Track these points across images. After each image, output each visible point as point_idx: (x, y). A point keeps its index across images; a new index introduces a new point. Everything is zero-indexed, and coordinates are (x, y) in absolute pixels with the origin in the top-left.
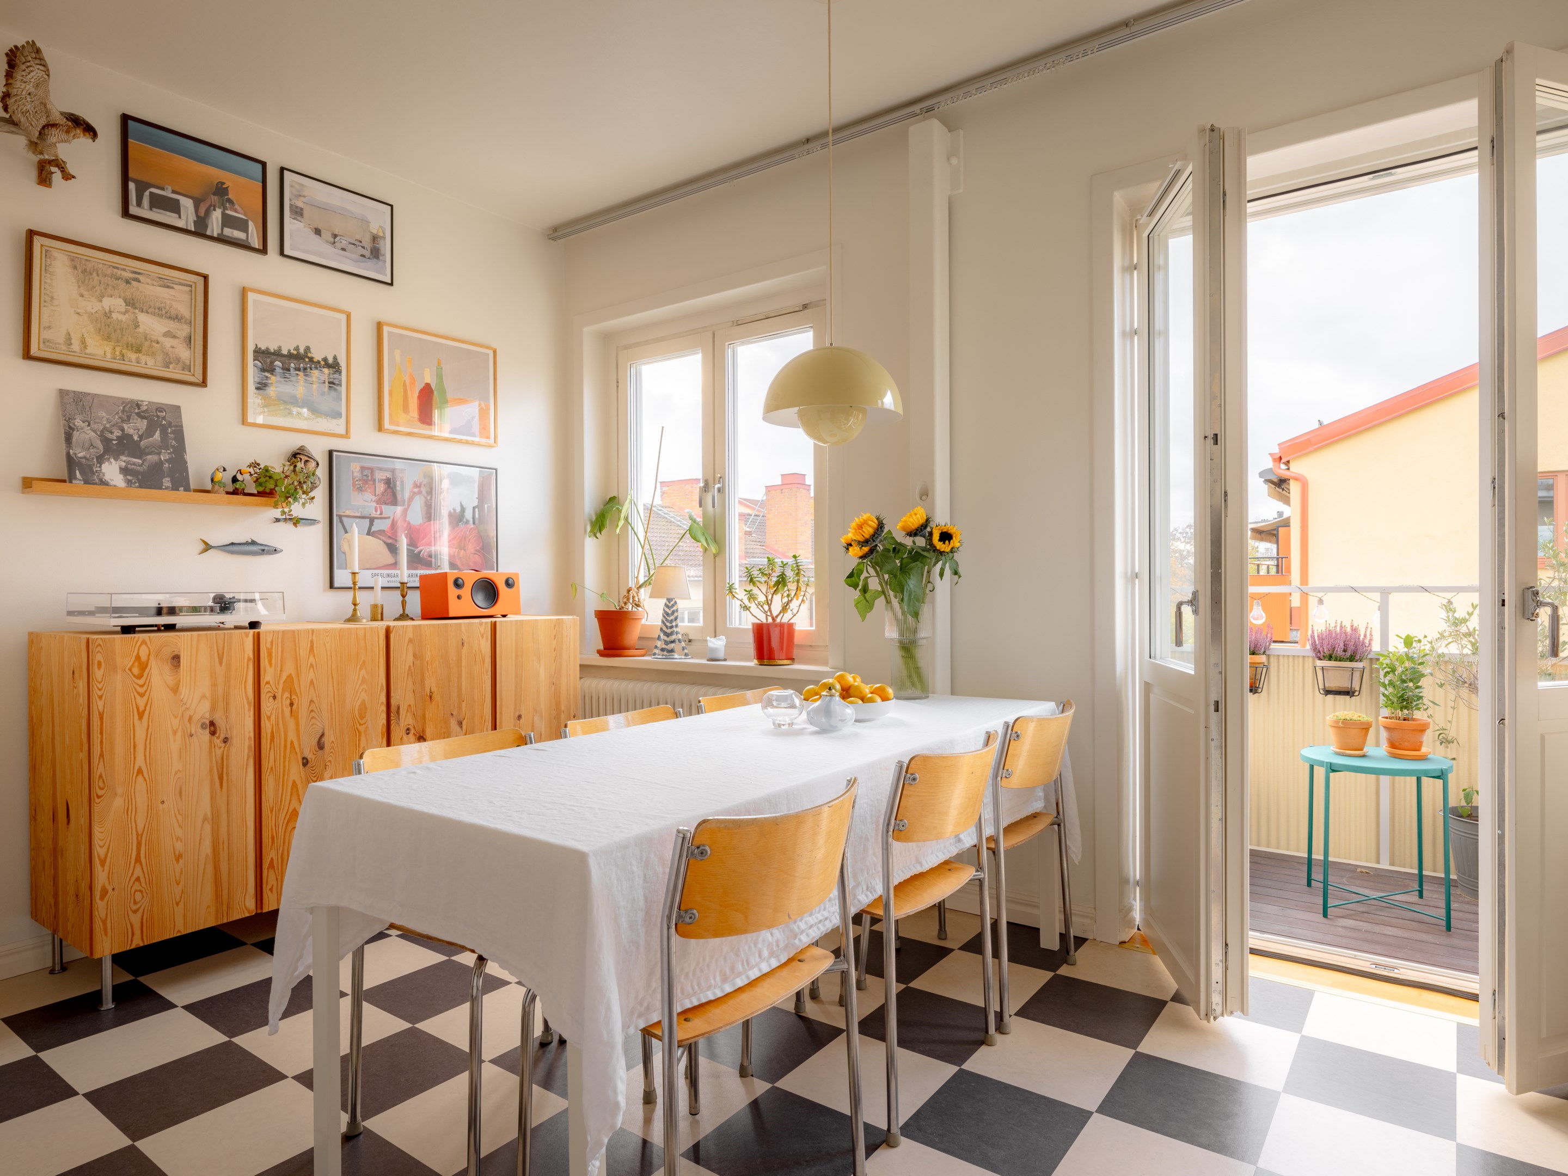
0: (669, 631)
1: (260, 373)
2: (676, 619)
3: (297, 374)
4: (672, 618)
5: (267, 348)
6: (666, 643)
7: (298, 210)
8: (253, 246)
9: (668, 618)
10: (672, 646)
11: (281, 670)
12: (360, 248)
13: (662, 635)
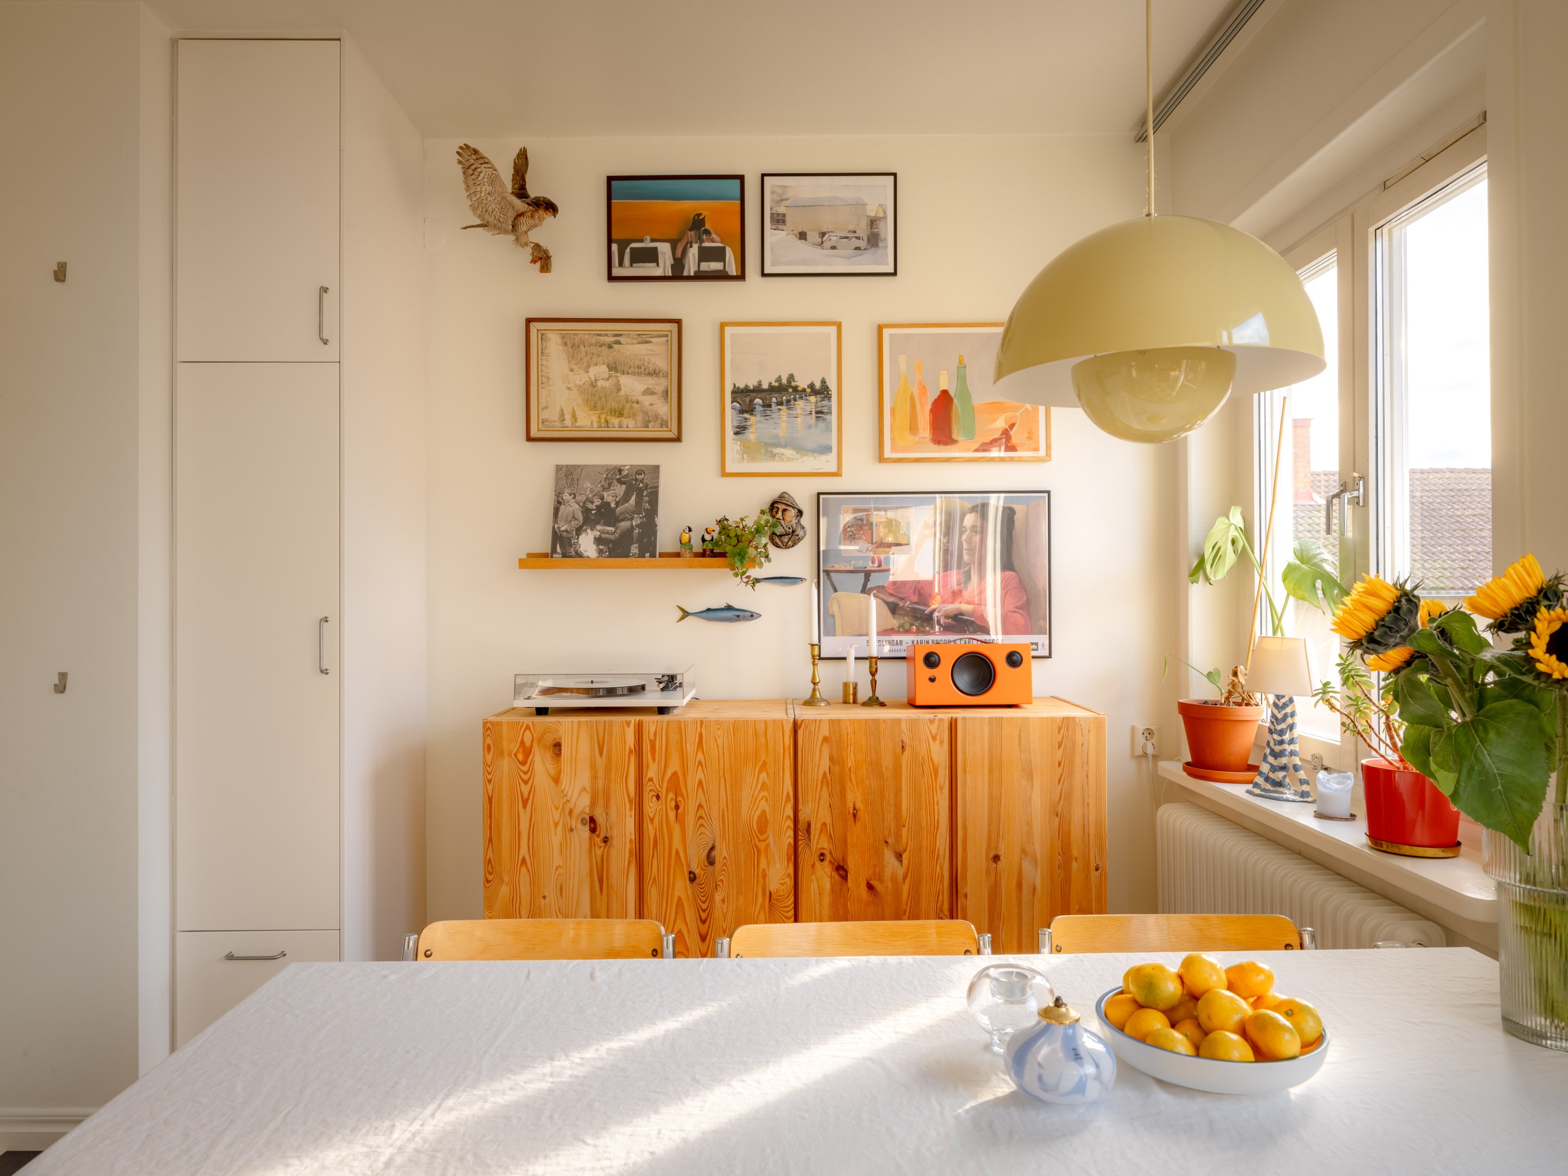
0: (1278, 749)
1: (739, 415)
2: (1290, 728)
4: (1283, 726)
5: (746, 386)
7: (780, 217)
8: (730, 274)
9: (1278, 726)
10: (1281, 774)
11: (666, 767)
12: (854, 239)
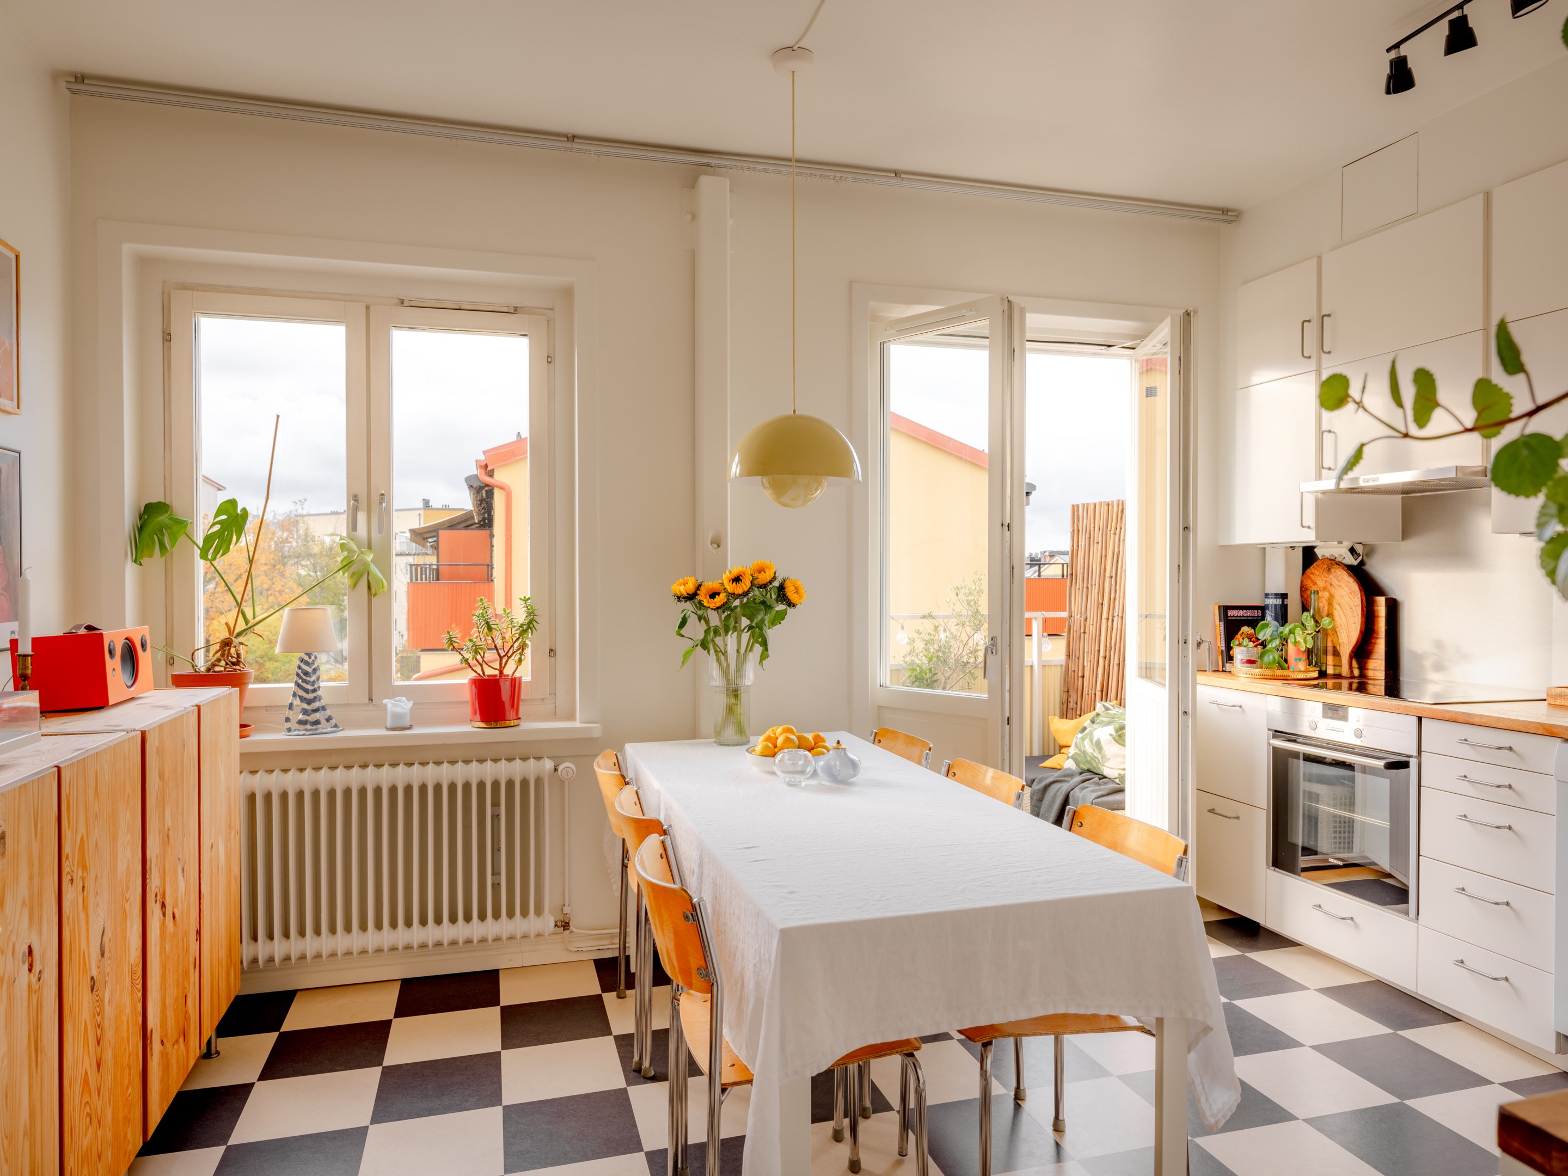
0: (311, 696)
2: (318, 679)
4: (313, 678)
6: (305, 712)
9: (308, 679)
10: (317, 716)
13: (297, 702)
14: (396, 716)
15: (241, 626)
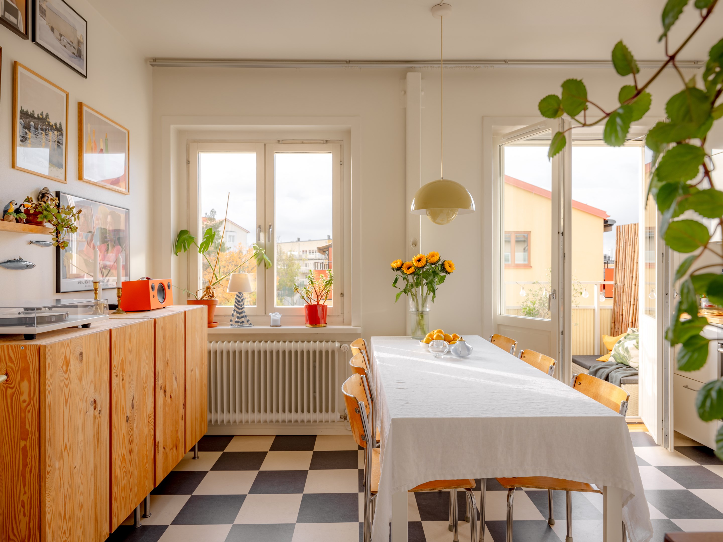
0: (240, 311)
2: (244, 304)
3: (42, 133)
4: (242, 303)
5: (27, 111)
6: (238, 318)
7: (43, 11)
8: (20, 30)
9: (239, 303)
10: (243, 319)
12: (72, 47)
13: (235, 313)
14: (275, 321)
15: (214, 281)
